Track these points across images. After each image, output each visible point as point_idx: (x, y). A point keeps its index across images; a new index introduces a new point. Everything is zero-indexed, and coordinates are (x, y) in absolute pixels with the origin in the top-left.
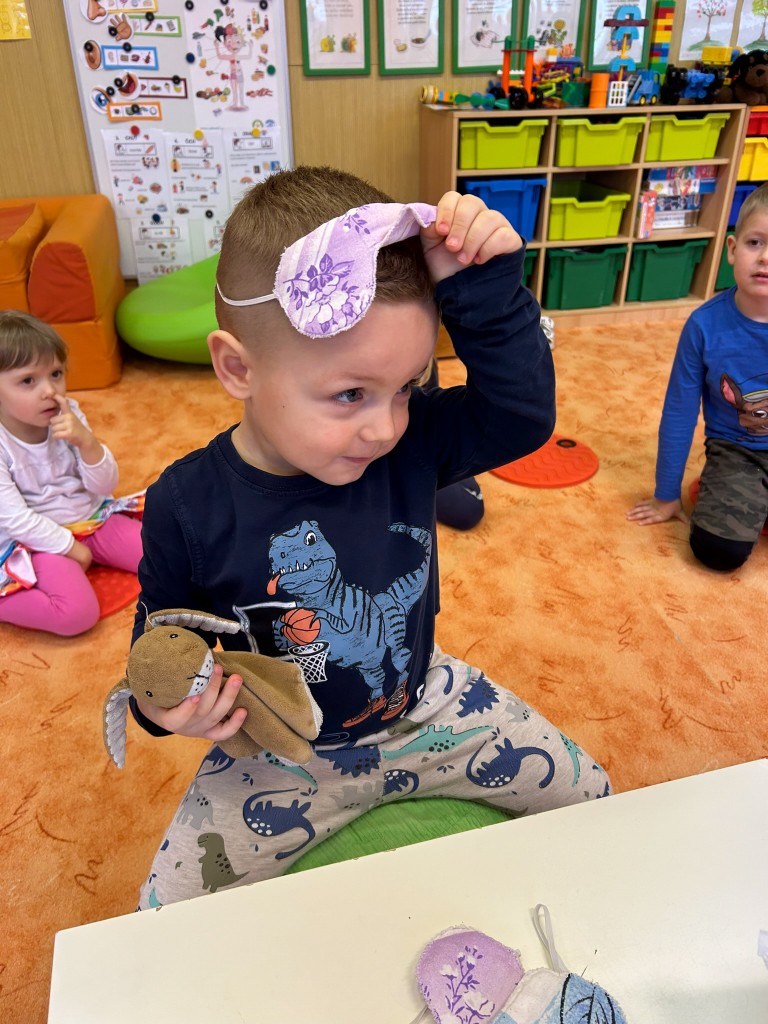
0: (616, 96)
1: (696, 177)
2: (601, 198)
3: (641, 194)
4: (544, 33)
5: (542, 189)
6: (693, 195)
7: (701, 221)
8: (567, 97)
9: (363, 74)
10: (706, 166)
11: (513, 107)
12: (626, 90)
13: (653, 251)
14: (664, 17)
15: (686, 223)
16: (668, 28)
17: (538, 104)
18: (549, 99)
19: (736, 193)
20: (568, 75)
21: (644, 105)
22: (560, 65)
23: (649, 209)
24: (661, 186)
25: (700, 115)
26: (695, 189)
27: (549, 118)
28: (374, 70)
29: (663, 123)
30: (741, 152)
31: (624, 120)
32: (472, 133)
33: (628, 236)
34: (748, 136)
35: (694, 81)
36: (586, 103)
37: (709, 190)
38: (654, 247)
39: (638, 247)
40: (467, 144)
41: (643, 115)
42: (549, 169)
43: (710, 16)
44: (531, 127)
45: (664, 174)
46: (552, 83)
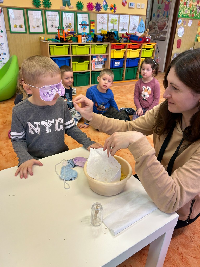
0: (83, 40)
1: (103, 57)
2: (83, 62)
3: (91, 61)
4: (67, 26)
5: (70, 60)
6: (103, 61)
7: (105, 66)
8: (73, 40)
9: (25, 33)
10: (104, 55)
11: (61, 42)
12: (85, 39)
13: (96, 73)
14: (92, 24)
15: (102, 67)
16: (94, 26)
17: (67, 41)
18: (69, 40)
19: (111, 61)
20: (73, 35)
21: (90, 42)
22: (71, 33)
23: (93, 64)
24: (95, 59)
25: (102, 45)
26: (103, 60)
27: (70, 44)
28: (28, 32)
29: (94, 46)
30: (111, 52)
31: (86, 45)
32: (52, 47)
33: (90, 70)
34: (112, 49)
35: (99, 38)
36: (77, 41)
37: (106, 60)
38: (96, 72)
39: (92, 72)
40: (52, 50)
41: (90, 44)
42: (71, 55)
43: (102, 24)
44: (66, 46)
45: (96, 57)
46: (69, 37)
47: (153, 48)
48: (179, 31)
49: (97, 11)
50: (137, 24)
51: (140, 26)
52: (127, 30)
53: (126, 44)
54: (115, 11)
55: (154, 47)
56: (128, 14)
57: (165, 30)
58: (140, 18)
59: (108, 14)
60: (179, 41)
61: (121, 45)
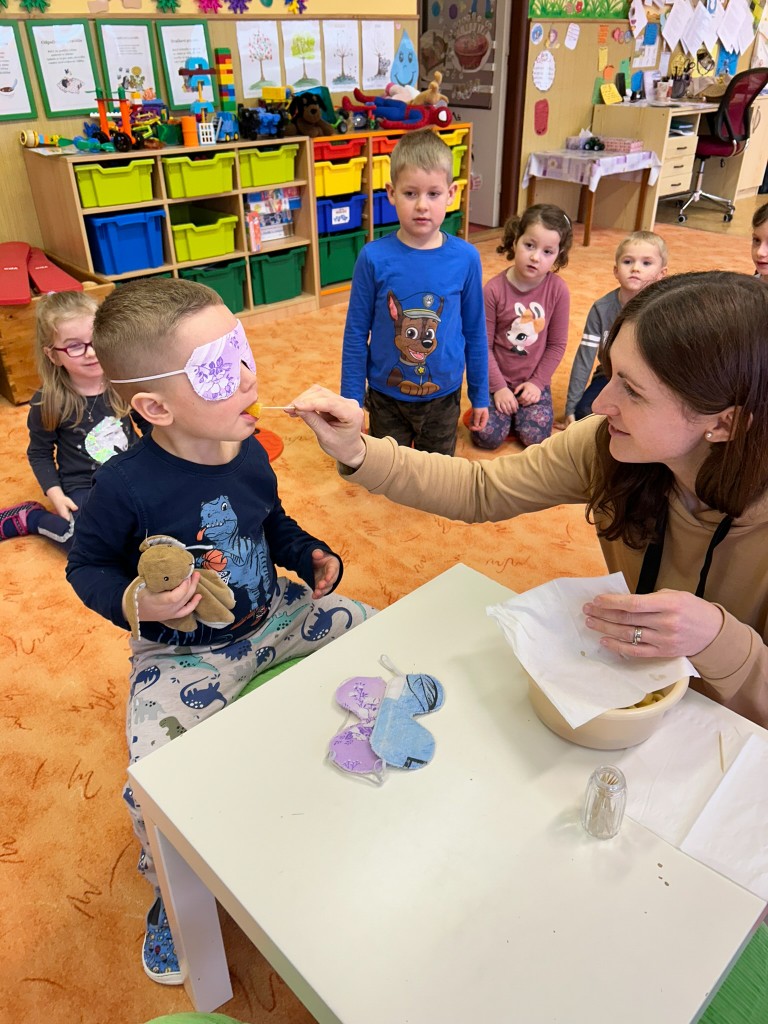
0: (205, 135)
1: (285, 197)
2: (213, 221)
3: (246, 215)
4: (124, 78)
5: (162, 219)
6: (286, 211)
7: (297, 229)
8: (163, 137)
10: (291, 188)
11: (120, 150)
12: (212, 130)
13: (266, 261)
14: (224, 63)
15: (286, 234)
16: (230, 72)
17: (140, 146)
18: (148, 140)
19: (318, 207)
20: (159, 118)
21: (230, 141)
22: (147, 107)
23: (255, 226)
24: (258, 207)
25: (276, 147)
26: (286, 206)
27: (154, 157)
29: (249, 156)
30: (314, 175)
31: (218, 156)
32: (88, 175)
33: (243, 251)
34: (316, 161)
35: (266, 121)
36: (181, 142)
37: (297, 205)
38: (267, 257)
39: (254, 259)
40: (85, 185)
41: (232, 150)
42: (165, 201)
43: (261, 60)
44: (140, 167)
45: (259, 196)
46: (146, 125)
47: (462, 144)
48: (538, 68)
49: (236, 12)
50: (390, 56)
51: (401, 60)
52: (357, 79)
53: (367, 139)
54: (302, 8)
55: (465, 139)
56: (352, 17)
57: (486, 69)
58: (399, 27)
59: (279, 19)
60: (541, 106)
61: (348, 141)
